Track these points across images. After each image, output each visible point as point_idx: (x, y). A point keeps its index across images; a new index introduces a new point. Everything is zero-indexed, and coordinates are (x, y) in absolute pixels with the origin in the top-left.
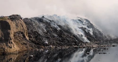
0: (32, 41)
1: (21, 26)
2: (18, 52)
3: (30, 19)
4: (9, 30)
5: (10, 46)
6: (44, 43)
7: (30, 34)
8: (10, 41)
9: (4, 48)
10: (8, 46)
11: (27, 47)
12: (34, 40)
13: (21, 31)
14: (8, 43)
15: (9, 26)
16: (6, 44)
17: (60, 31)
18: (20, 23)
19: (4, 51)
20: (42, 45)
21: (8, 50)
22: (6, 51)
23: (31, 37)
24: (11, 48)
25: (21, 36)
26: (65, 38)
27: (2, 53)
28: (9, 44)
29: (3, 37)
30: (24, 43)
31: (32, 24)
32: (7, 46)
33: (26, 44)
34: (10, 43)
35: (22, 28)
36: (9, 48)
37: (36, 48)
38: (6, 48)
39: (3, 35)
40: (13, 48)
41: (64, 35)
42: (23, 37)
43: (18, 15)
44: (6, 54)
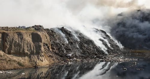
0: (55, 53)
1: (46, 38)
2: (48, 65)
3: (51, 30)
4: (41, 43)
5: (42, 60)
6: (67, 55)
7: (53, 46)
8: (41, 54)
9: (36, 61)
10: (40, 60)
11: (54, 60)
12: (57, 52)
13: (45, 43)
14: (40, 56)
15: (41, 39)
16: (37, 57)
17: (81, 43)
18: (44, 34)
19: (36, 64)
20: (66, 57)
21: (40, 63)
22: (37, 64)
23: (54, 49)
24: (42, 61)
25: (46, 48)
26: (86, 50)
27: (34, 66)
28: (40, 58)
29: (35, 50)
30: (50, 56)
31: (53, 35)
32: (38, 59)
33: (52, 57)
34: (42, 56)
35: (46, 39)
36: (40, 62)
37: (62, 61)
38: (38, 61)
39: (35, 48)
40: (44, 61)
41: (84, 47)
42: (48, 49)
43: (40, 26)
44: (38, 67)
